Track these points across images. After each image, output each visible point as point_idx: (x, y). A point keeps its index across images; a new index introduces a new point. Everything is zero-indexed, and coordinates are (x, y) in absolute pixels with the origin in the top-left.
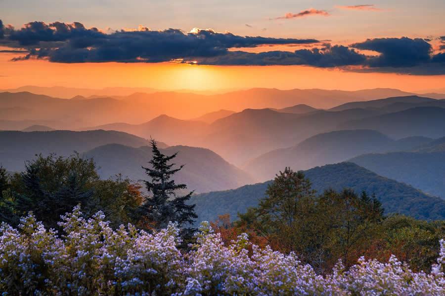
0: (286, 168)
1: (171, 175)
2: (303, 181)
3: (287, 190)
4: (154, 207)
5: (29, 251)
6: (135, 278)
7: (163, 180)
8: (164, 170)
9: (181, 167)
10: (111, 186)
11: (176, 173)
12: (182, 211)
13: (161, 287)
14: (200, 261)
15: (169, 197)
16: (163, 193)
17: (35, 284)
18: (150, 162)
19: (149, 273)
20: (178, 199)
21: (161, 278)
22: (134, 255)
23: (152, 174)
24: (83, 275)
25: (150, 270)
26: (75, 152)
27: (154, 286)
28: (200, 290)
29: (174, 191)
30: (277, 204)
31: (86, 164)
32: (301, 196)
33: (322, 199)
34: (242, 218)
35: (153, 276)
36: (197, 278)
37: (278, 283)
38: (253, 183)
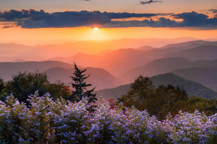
0: (140, 75)
1: (84, 80)
2: (149, 81)
3: (141, 86)
4: (76, 95)
5: (11, 113)
6: (65, 124)
7: (80, 82)
8: (81, 77)
9: (89, 76)
10: (55, 86)
11: (86, 79)
12: (90, 97)
13: (78, 129)
14: (98, 115)
15: (83, 91)
16: (80, 89)
17: (15, 130)
18: (74, 74)
19: (72, 122)
20: (88, 91)
21: (79, 124)
22: (64, 113)
23: (75, 79)
24: (39, 124)
25: (72, 120)
26: (37, 70)
27: (75, 128)
28: (98, 130)
29: (86, 88)
30: (136, 93)
31: (43, 76)
32: (148, 89)
33: (158, 90)
34: (119, 100)
35: (74, 124)
36: (97, 123)
37: (138, 125)
38: (124, 84)
